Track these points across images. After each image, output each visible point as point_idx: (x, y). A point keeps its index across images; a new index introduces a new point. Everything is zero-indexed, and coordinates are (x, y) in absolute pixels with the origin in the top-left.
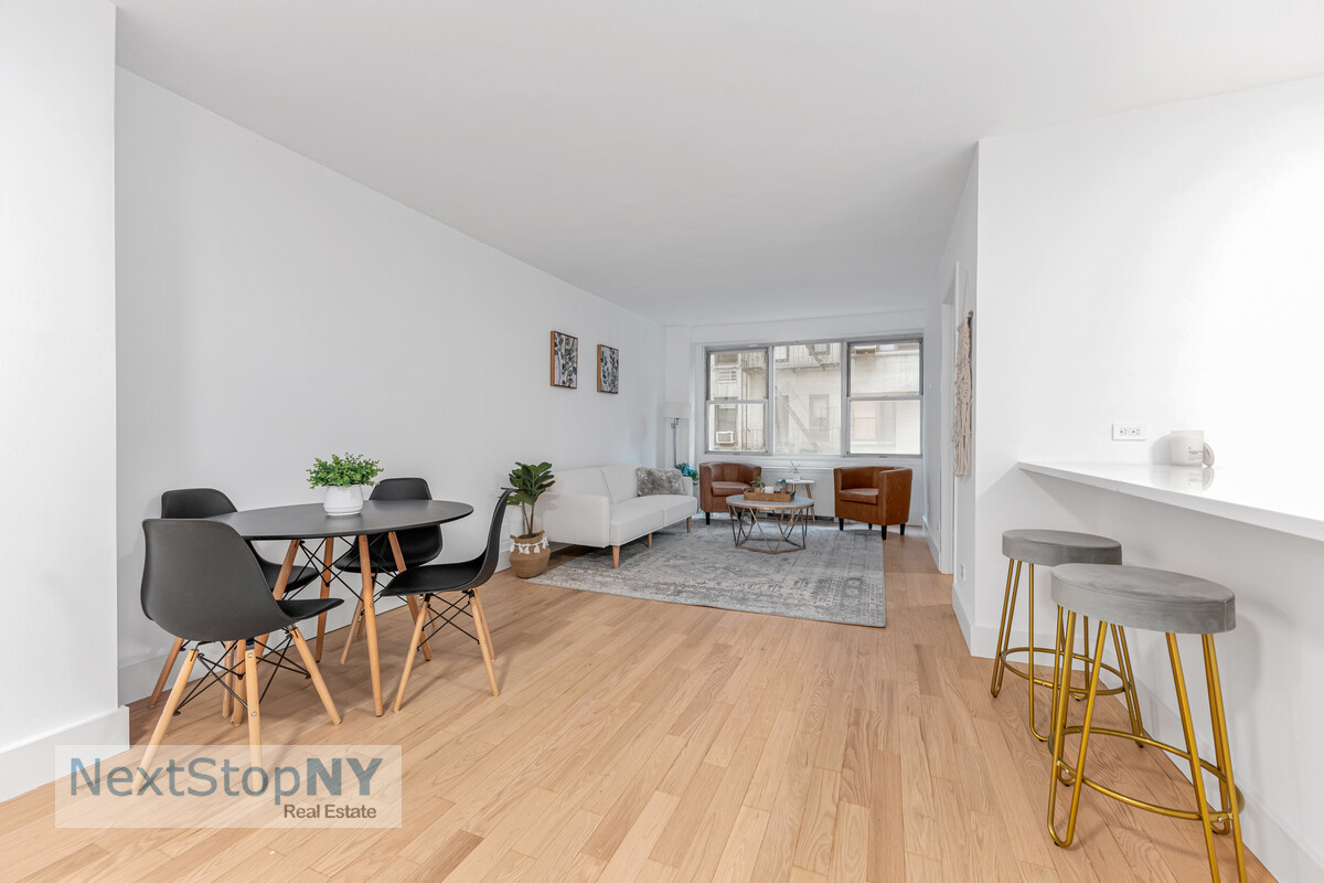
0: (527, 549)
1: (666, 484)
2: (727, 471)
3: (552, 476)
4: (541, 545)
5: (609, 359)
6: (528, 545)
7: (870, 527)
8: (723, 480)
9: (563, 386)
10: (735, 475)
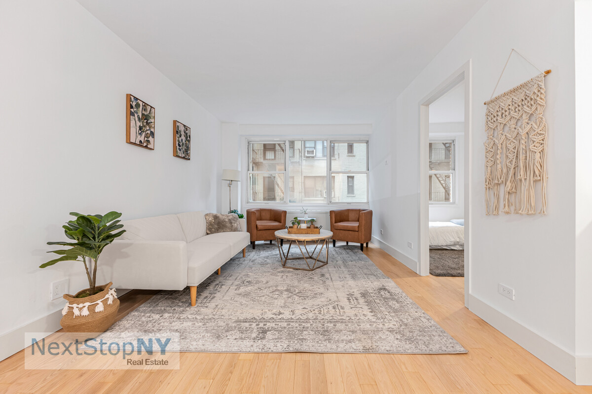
0: (85, 309)
1: (228, 225)
2: (263, 214)
3: (122, 226)
4: (105, 302)
5: (183, 133)
6: (87, 304)
7: (347, 243)
8: (261, 220)
9: (140, 145)
10: (268, 216)
